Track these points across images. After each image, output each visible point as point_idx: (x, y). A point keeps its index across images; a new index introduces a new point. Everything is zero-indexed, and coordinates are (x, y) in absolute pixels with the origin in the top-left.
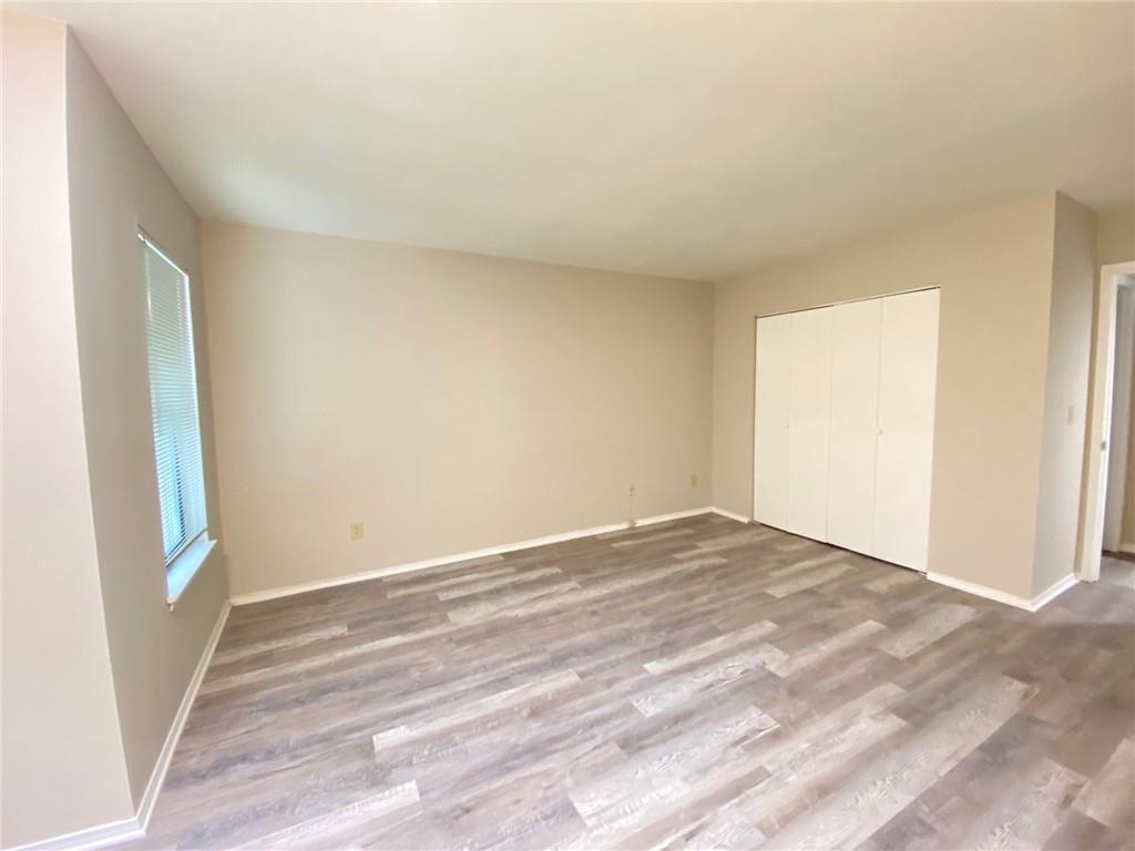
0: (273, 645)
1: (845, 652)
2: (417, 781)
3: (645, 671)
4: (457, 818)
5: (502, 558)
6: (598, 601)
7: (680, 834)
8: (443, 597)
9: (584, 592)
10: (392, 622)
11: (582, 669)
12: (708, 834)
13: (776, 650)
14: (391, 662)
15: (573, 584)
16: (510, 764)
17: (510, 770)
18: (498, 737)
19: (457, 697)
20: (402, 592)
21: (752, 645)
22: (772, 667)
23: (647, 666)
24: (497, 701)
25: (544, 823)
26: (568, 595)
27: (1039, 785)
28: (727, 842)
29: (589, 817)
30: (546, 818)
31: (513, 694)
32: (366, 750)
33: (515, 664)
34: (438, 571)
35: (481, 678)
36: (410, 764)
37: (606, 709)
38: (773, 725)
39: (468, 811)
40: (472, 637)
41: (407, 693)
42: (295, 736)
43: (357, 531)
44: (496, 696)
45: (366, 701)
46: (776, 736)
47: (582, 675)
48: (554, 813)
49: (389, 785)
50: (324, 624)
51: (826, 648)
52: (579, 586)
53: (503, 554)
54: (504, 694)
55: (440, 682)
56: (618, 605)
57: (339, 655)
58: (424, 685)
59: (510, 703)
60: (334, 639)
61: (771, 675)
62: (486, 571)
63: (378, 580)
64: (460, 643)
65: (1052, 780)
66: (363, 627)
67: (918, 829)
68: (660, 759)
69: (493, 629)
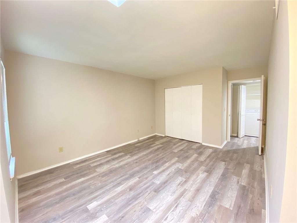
0: (39, 188)
1: (193, 162)
2: (106, 214)
3: (154, 174)
4: (121, 220)
5: (106, 153)
6: (136, 159)
7: (174, 207)
8: (92, 165)
9: (132, 158)
10: (79, 175)
11: (138, 176)
12: (180, 205)
13: (179, 163)
14: (84, 185)
15: (128, 156)
16: (129, 203)
17: (130, 204)
18: (123, 197)
19: (108, 190)
20: (78, 166)
21: (174, 163)
22: (180, 167)
23: (154, 173)
24: (119, 189)
25: (143, 214)
26: (128, 159)
27: (233, 180)
28: (184, 206)
29: (154, 209)
30: (144, 213)
31: (123, 186)
32: (87, 210)
33: (121, 179)
34: (87, 159)
35: (112, 185)
36: (102, 211)
37: (148, 184)
38: (184, 180)
39: (123, 217)
40: (105, 174)
41: (92, 193)
42: (61, 213)
43: (61, 149)
44: (119, 188)
45: (80, 198)
46: (186, 182)
47: (139, 178)
48: (145, 211)
49: (97, 218)
50: (55, 179)
51: (189, 161)
52: (130, 157)
53: (106, 152)
54: (121, 187)
55: (101, 188)
56: (141, 160)
57: (65, 187)
58: (96, 190)
59: (123, 189)
60: (61, 183)
61: (180, 169)
62: (103, 156)
63: (69, 164)
64: (103, 176)
65: (235, 179)
66: (69, 178)
67: (216, 193)
68: (164, 192)
69: (111, 171)
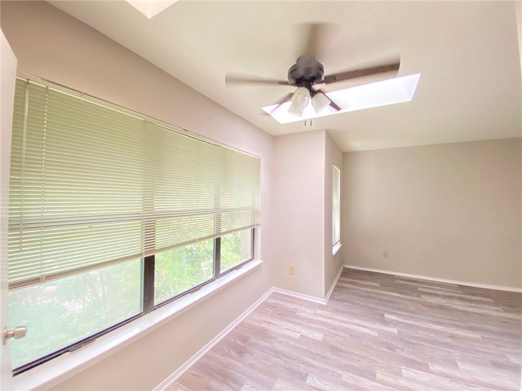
0: (355, 281)
2: (398, 330)
4: (409, 343)
5: (457, 286)
6: (511, 319)
8: (420, 289)
9: (504, 314)
10: (397, 289)
14: (395, 300)
15: (498, 308)
17: (433, 344)
18: (432, 335)
19: (418, 318)
20: (402, 282)
25: (442, 361)
26: (494, 312)
29: (463, 369)
30: (444, 360)
32: (383, 316)
33: (449, 321)
34: (420, 280)
35: (430, 318)
36: (396, 325)
39: (413, 344)
40: (431, 306)
41: (399, 309)
42: (361, 304)
43: (385, 255)
45: (383, 305)
47: (483, 338)
50: (371, 281)
52: (502, 310)
53: (458, 285)
54: (440, 327)
55: (413, 312)
57: (376, 291)
58: (405, 310)
59: (441, 330)
60: (374, 286)
62: (447, 288)
63: (393, 275)
64: (423, 305)
66: (384, 286)
69: (442, 308)
